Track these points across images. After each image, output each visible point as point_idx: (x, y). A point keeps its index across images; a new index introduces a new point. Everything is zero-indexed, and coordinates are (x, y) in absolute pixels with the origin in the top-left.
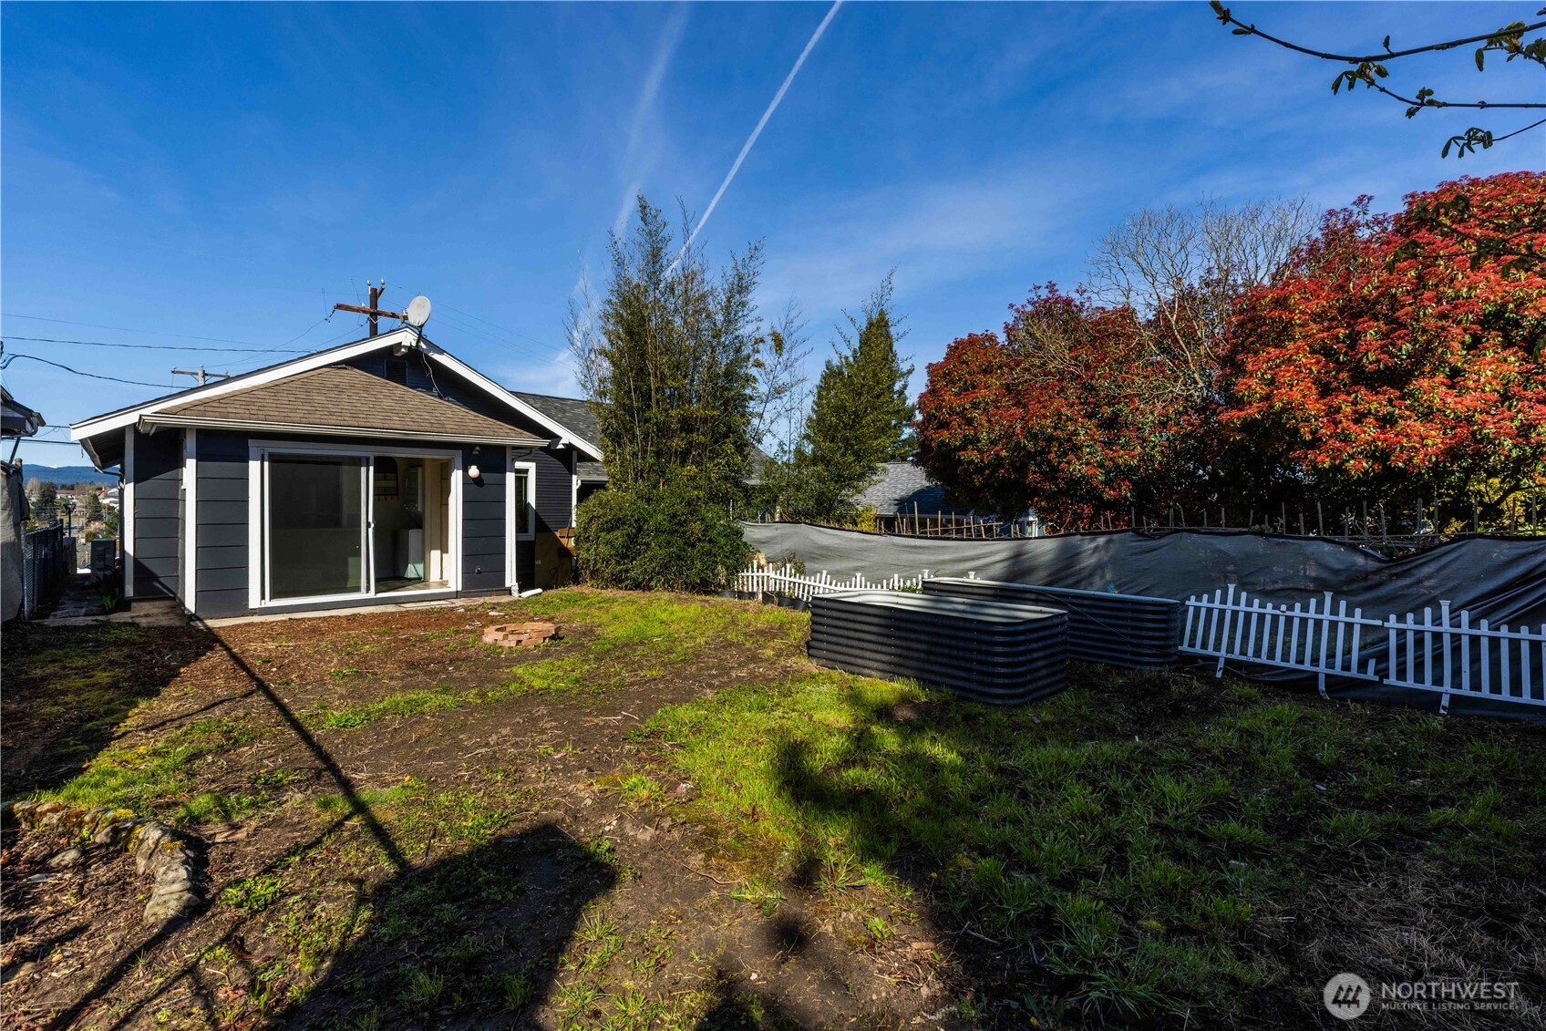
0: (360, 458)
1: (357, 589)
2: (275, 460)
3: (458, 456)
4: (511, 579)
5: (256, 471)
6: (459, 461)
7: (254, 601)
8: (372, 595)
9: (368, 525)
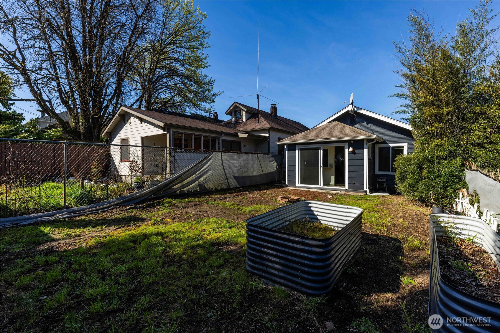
0: (319, 148)
1: (318, 184)
2: (301, 150)
3: (346, 145)
4: (366, 187)
5: (297, 152)
6: (347, 146)
7: (297, 185)
8: (322, 186)
9: (321, 167)
